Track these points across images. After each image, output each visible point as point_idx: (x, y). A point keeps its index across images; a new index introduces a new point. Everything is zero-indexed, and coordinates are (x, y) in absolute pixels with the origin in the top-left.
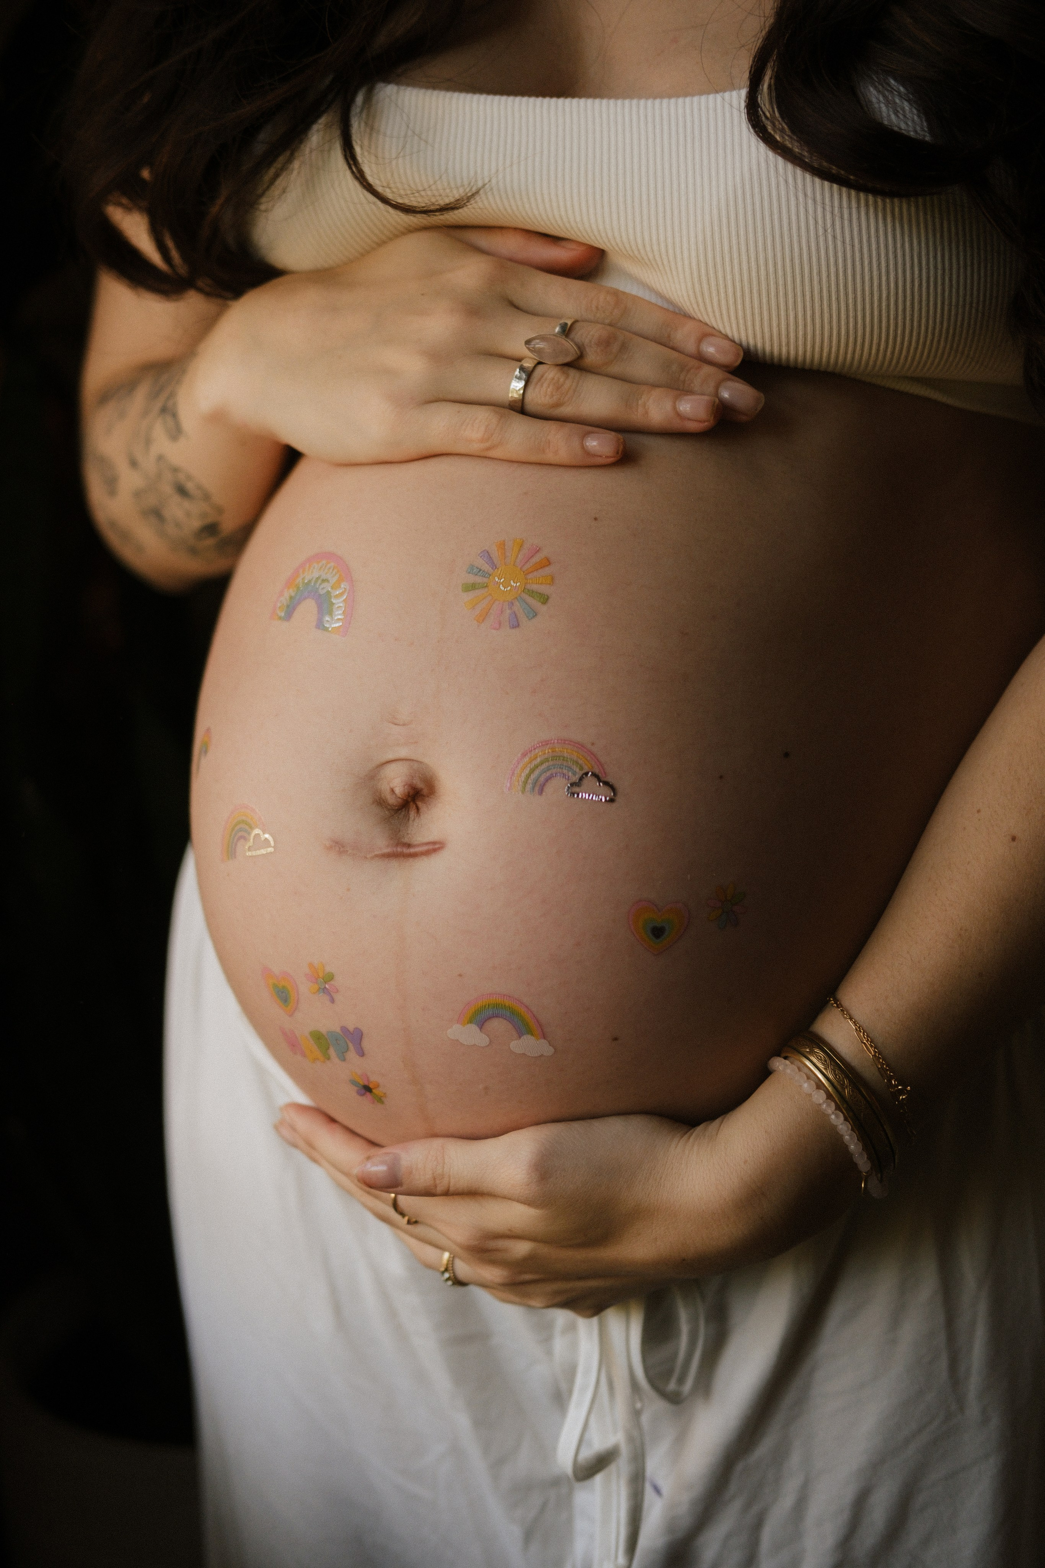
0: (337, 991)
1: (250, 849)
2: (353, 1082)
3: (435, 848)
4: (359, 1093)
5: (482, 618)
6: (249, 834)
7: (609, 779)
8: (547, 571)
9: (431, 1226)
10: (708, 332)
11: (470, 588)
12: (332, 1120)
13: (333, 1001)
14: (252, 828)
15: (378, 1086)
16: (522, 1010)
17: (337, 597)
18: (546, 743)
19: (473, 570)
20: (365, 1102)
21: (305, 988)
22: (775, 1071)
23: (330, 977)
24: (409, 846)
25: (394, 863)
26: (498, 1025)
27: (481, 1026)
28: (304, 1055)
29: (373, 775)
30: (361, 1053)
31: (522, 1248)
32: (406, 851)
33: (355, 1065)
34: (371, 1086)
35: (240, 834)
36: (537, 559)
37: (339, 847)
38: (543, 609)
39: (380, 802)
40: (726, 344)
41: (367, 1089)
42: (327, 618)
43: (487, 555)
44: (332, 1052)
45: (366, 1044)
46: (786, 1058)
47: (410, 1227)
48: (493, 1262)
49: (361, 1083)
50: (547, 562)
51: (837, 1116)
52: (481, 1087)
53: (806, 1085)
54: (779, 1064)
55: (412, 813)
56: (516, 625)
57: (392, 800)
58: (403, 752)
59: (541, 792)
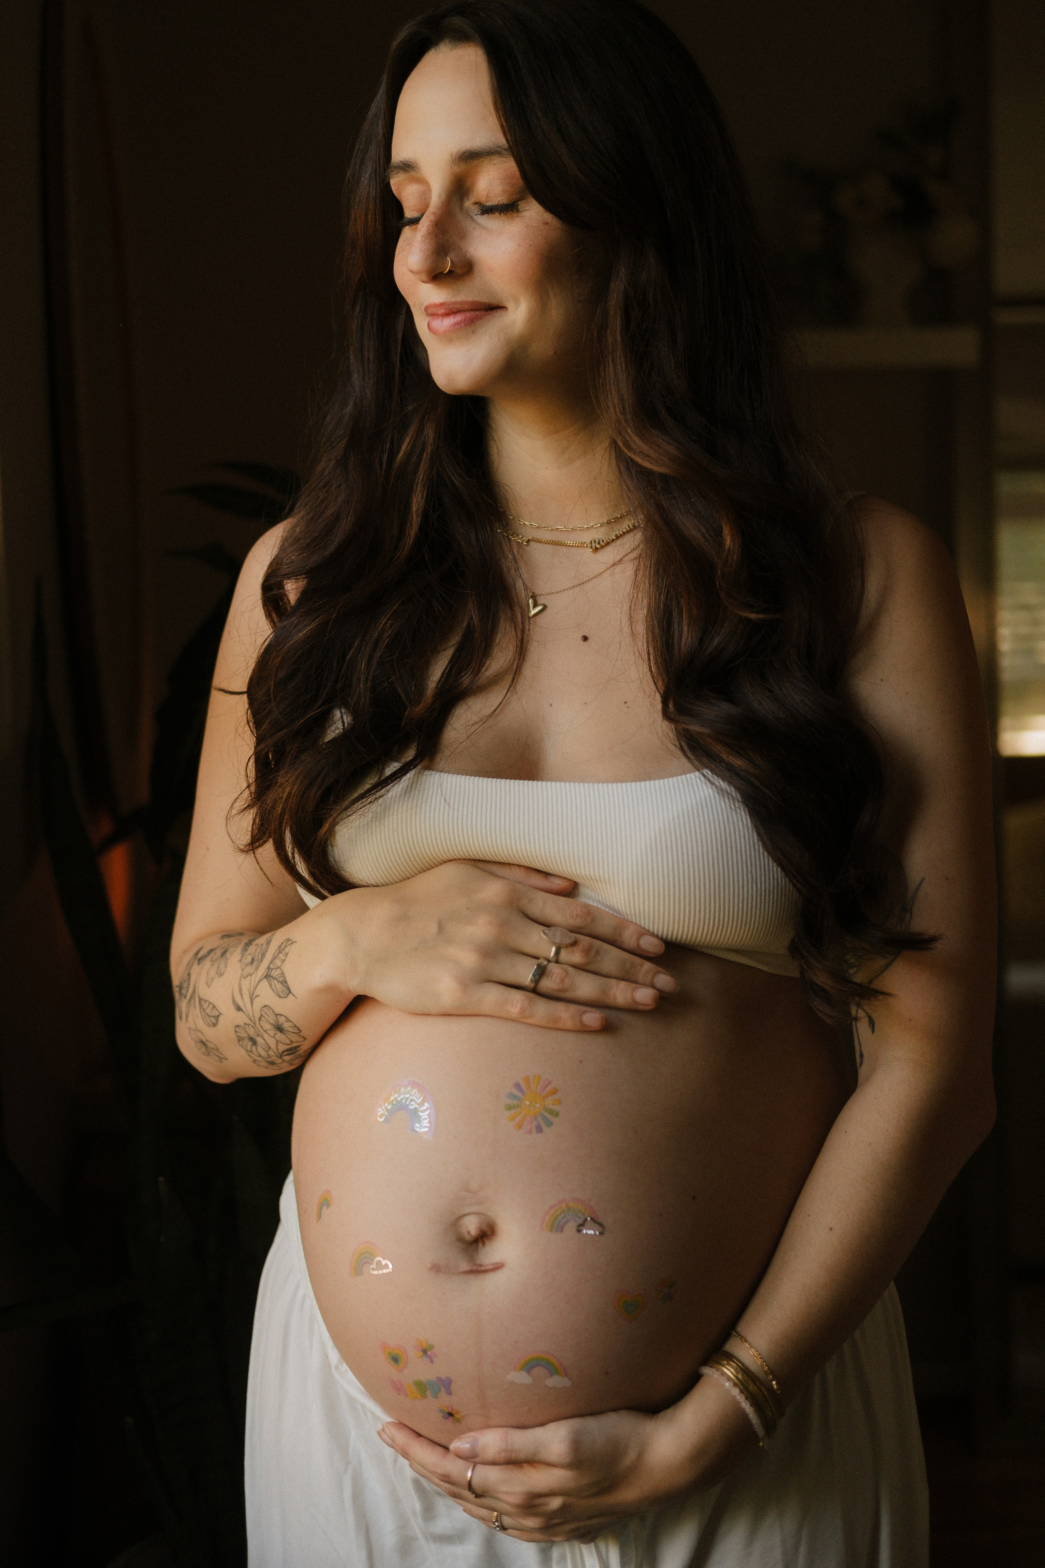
0: (436, 1356)
1: (373, 1269)
2: (441, 1411)
3: (498, 1267)
4: (443, 1417)
5: (519, 1126)
6: (373, 1260)
7: (600, 1220)
8: (556, 1097)
9: (494, 1498)
10: (644, 932)
11: (509, 1108)
12: (419, 1435)
13: (432, 1362)
14: (375, 1257)
15: (458, 1412)
16: (554, 1361)
17: (423, 1111)
18: (561, 1202)
19: (511, 1096)
20: (449, 1422)
21: (413, 1355)
22: (703, 1375)
23: (431, 1347)
24: (481, 1265)
25: (472, 1277)
26: (539, 1371)
27: (528, 1372)
28: (406, 1395)
29: (456, 1223)
30: (450, 1393)
31: (556, 1503)
32: (479, 1269)
33: (445, 1401)
34: (453, 1413)
35: (365, 1260)
36: (548, 1089)
37: (436, 1268)
38: (556, 1121)
39: (460, 1239)
40: (654, 940)
41: (451, 1414)
42: (417, 1125)
43: (517, 1086)
44: (428, 1393)
45: (453, 1387)
46: (711, 1367)
47: (478, 1500)
48: (536, 1515)
49: (447, 1410)
50: (555, 1091)
51: (746, 1404)
52: (526, 1408)
53: (727, 1384)
54: (706, 1371)
55: (480, 1245)
56: (539, 1130)
57: (468, 1238)
58: (474, 1209)
59: (562, 1231)
